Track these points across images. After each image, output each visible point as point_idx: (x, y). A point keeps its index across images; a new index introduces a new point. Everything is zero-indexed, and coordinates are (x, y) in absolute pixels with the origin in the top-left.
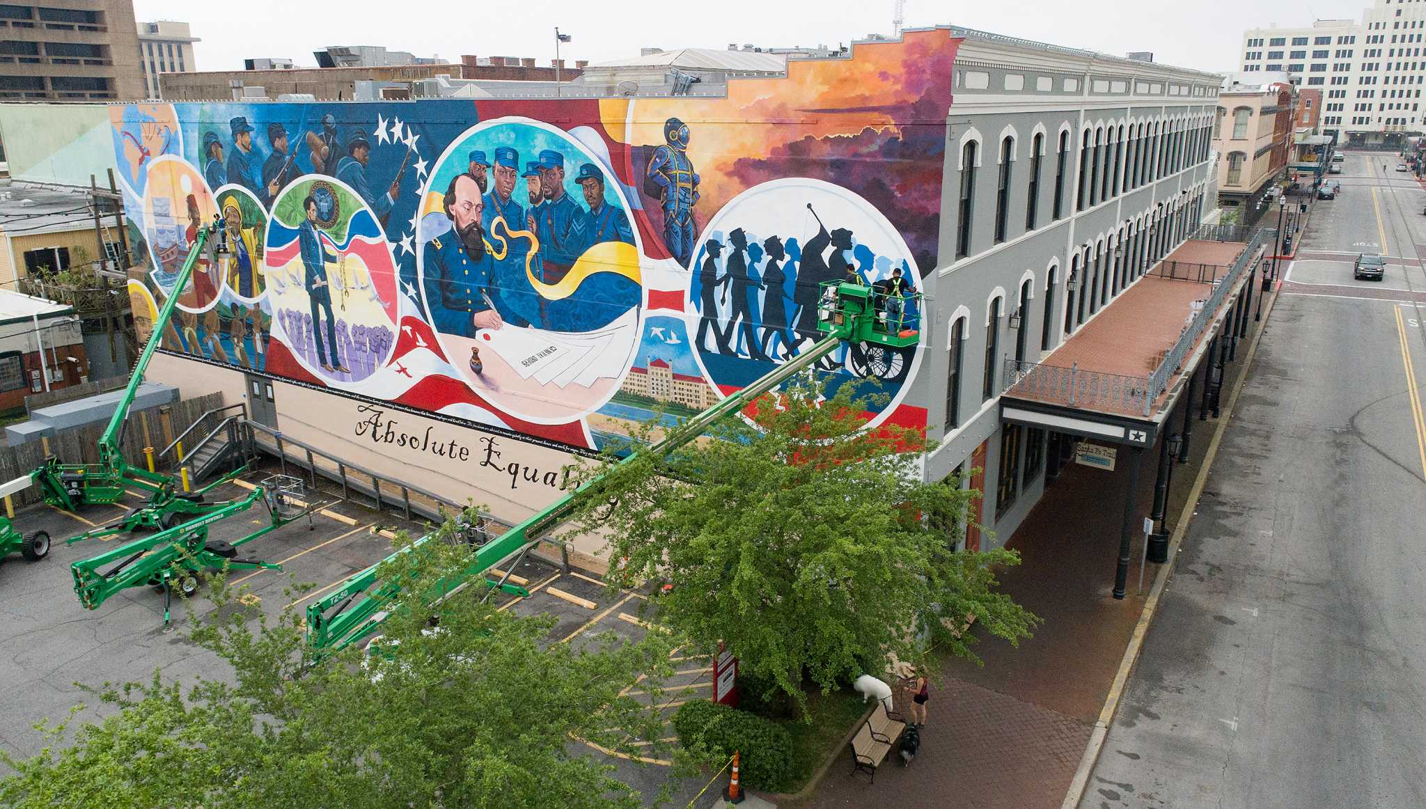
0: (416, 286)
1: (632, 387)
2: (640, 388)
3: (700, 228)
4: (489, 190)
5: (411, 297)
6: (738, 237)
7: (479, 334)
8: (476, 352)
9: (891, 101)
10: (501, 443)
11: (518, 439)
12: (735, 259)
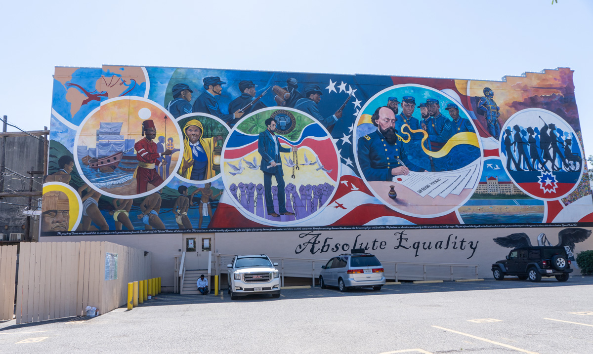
0: (352, 159)
1: (480, 191)
2: (484, 191)
3: (502, 125)
4: (399, 113)
5: (349, 165)
6: (516, 128)
7: (395, 179)
8: (392, 188)
9: (559, 86)
10: (408, 233)
11: (419, 228)
12: (517, 136)
